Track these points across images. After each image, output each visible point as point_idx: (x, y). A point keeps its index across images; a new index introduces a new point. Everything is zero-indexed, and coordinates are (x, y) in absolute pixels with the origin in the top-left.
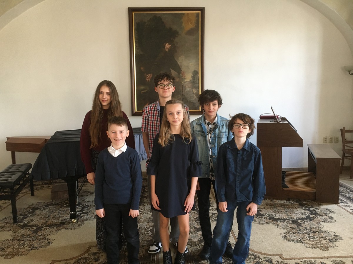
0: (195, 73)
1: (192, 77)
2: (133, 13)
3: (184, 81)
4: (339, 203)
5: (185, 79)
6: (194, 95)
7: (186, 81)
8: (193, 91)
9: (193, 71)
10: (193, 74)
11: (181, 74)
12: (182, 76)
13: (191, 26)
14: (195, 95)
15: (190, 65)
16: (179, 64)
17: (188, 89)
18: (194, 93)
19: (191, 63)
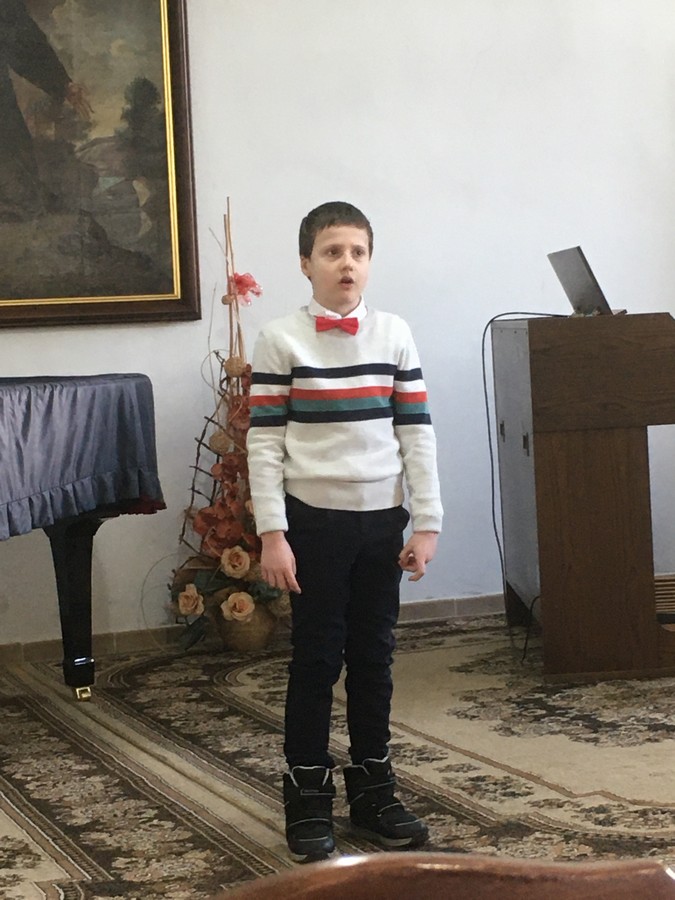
0: (144, 94)
1: (125, 116)
3: (85, 136)
5: (89, 125)
6: (143, 215)
7: (94, 135)
8: (134, 192)
9: (129, 81)
10: (131, 96)
11: (66, 102)
12: (74, 113)
14: (148, 214)
15: (114, 51)
16: (57, 46)
17: (107, 182)
18: (142, 203)
19: (120, 42)
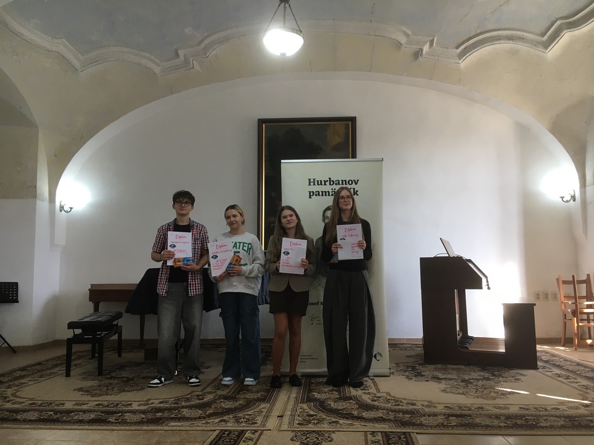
2: (264, 125)
4: (538, 369)
13: (338, 140)
